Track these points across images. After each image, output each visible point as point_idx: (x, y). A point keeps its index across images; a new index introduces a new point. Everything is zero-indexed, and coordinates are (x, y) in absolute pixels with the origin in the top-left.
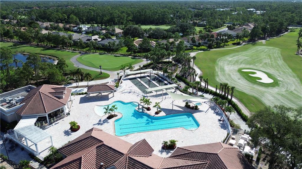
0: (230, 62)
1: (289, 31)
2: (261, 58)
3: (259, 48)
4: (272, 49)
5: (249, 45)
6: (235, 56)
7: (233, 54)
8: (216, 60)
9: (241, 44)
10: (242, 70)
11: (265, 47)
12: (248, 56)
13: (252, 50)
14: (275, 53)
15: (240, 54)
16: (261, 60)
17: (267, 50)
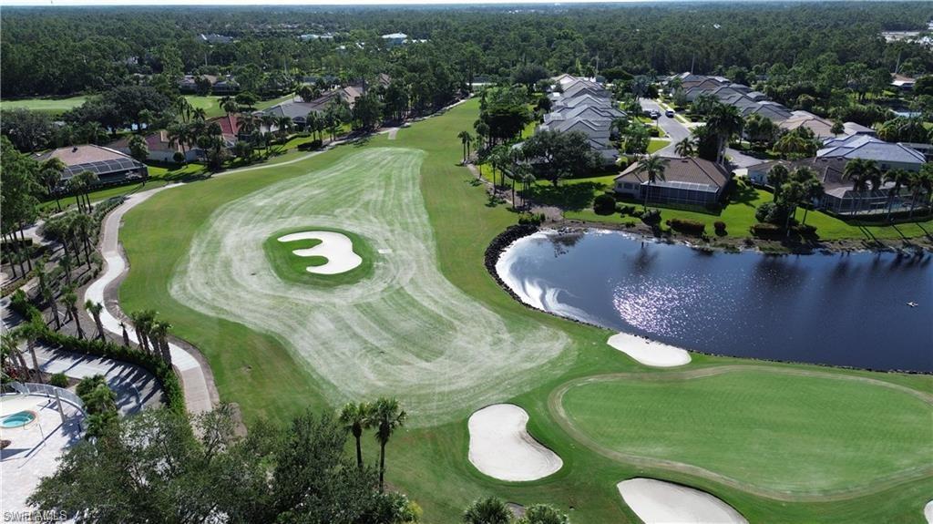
0: (257, 213)
1: (472, 95)
2: (359, 189)
3: (369, 155)
4: (406, 153)
5: (347, 146)
6: (283, 189)
7: (280, 184)
8: (212, 211)
9: (325, 146)
10: (280, 239)
11: (387, 149)
12: (324, 186)
13: (347, 163)
14: (408, 167)
15: (303, 182)
16: (357, 196)
17: (390, 158)
